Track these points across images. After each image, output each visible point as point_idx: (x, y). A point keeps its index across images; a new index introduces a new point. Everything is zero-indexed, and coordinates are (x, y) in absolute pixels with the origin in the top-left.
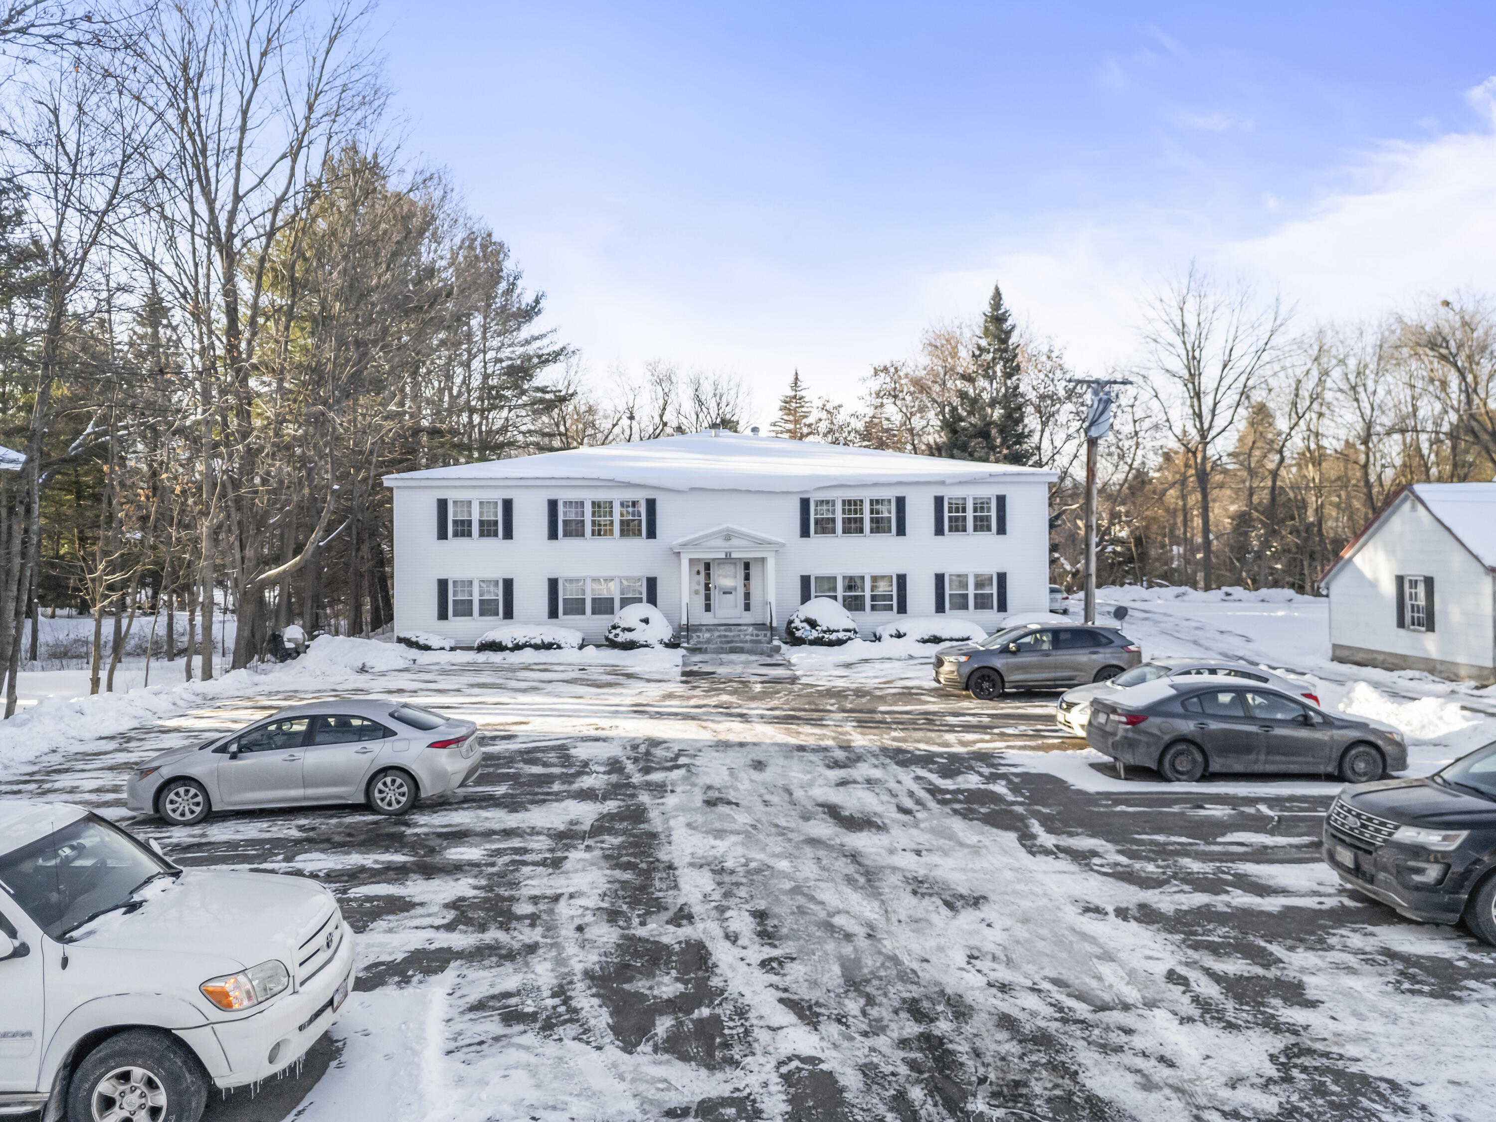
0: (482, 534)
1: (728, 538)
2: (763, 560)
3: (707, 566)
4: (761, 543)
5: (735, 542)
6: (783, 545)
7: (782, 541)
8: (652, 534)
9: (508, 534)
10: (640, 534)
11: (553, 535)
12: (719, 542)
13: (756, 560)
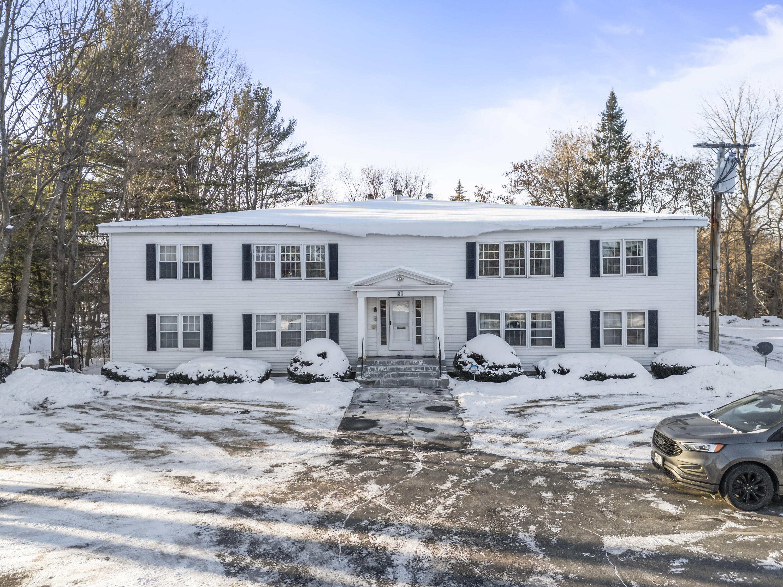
0: (185, 275)
1: (400, 278)
2: (433, 299)
3: (383, 303)
4: (430, 283)
5: (406, 282)
6: (451, 285)
7: (450, 281)
8: (334, 275)
9: (208, 276)
10: (324, 276)
11: (247, 276)
12: (392, 283)
13: (426, 298)
